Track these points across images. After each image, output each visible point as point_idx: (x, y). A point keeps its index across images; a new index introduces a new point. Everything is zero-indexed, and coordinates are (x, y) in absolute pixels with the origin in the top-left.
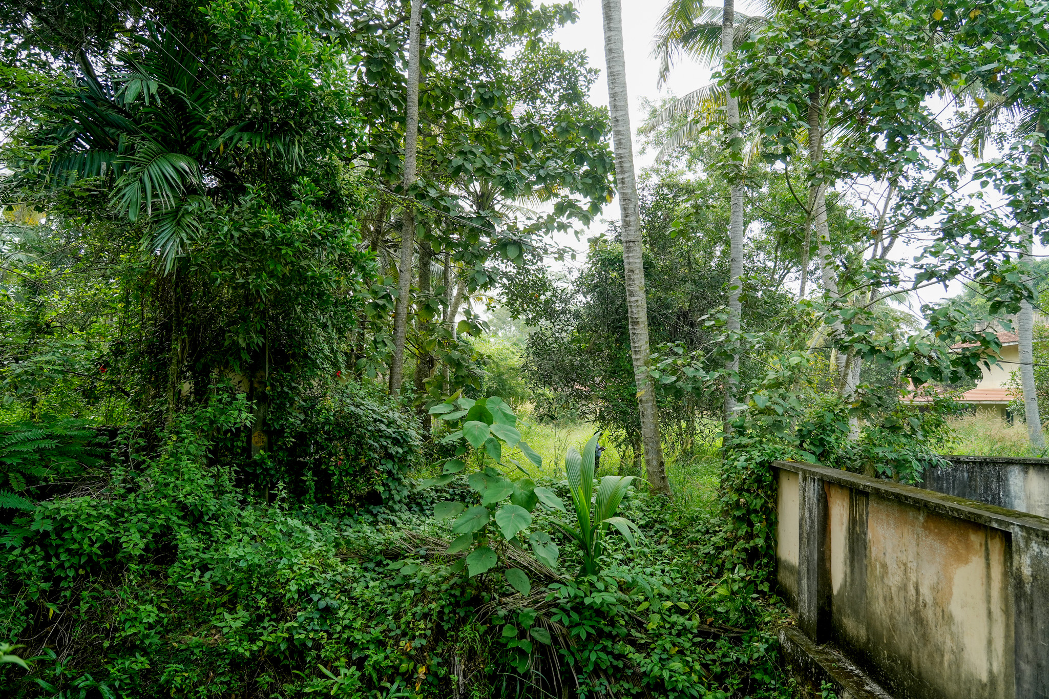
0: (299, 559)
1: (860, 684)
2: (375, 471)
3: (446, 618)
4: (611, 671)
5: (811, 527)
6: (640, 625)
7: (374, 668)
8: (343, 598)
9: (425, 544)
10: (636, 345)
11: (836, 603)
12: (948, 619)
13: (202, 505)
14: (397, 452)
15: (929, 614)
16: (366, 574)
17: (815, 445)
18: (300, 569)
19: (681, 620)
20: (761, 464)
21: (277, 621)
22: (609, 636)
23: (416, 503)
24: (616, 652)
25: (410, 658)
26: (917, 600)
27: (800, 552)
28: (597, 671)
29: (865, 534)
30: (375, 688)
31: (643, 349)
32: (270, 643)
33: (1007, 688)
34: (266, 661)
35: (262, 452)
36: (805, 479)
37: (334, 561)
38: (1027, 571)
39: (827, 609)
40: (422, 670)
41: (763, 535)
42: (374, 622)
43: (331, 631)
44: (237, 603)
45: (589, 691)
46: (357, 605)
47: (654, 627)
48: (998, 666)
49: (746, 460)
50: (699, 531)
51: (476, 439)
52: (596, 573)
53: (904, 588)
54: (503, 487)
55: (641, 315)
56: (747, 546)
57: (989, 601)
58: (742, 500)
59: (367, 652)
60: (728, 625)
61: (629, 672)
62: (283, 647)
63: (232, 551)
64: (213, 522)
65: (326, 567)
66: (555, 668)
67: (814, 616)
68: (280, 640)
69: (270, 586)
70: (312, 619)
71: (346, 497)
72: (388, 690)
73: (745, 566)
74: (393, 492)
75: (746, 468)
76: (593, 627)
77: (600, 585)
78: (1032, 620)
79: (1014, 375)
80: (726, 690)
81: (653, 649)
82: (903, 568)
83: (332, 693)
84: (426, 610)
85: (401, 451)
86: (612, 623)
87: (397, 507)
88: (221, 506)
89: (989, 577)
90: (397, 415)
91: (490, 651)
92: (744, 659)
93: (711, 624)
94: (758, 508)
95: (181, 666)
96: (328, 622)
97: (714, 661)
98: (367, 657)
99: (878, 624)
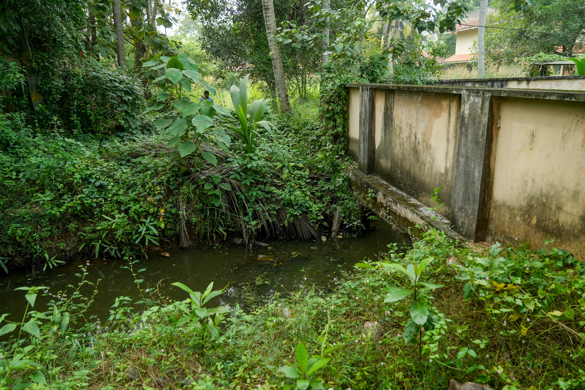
0: (77, 161)
1: (387, 188)
2: (117, 112)
3: (171, 183)
4: (264, 200)
5: (365, 116)
6: (278, 177)
7: (135, 213)
8: (110, 180)
9: (154, 148)
10: (268, 24)
11: (377, 153)
12: (428, 147)
13: (7, 137)
14: (129, 100)
15: (420, 147)
16: (121, 167)
17: (369, 75)
18: (79, 166)
19: (300, 172)
20: (340, 86)
21: (73, 195)
22: (262, 183)
23: (146, 129)
24: (266, 190)
25: (155, 206)
26: (415, 142)
27: (360, 130)
28: (257, 201)
29: (392, 114)
30: (137, 223)
31: (272, 26)
32: (70, 207)
33: (453, 173)
34: (71, 218)
35: (40, 105)
36: (363, 90)
37: (99, 161)
38: (467, 112)
39: (373, 157)
40: (162, 211)
41: (341, 126)
42: (131, 191)
43: (106, 197)
44: (44, 189)
45: (254, 211)
46: (118, 183)
47: (286, 177)
48: (449, 165)
49: (332, 85)
50: (308, 129)
51: (174, 78)
52: (253, 152)
53: (410, 137)
54: (194, 106)
55: (270, 3)
56: (333, 132)
57: (448, 134)
58: (330, 108)
59: (129, 206)
60: (324, 174)
61: (274, 199)
62: (79, 208)
63: (33, 160)
64: (17, 146)
65: (96, 164)
66: (235, 202)
67: (366, 161)
68: (76, 205)
69: (64, 178)
70: (93, 192)
71: (102, 129)
72: (145, 223)
73: (332, 143)
74: (131, 123)
75: (331, 90)
76: (253, 179)
77: (256, 158)
78: (467, 136)
79: (475, 42)
80: (323, 203)
81: (285, 187)
82: (409, 127)
83: (113, 227)
84: (159, 181)
85: (131, 98)
86: (264, 177)
87: (135, 132)
88: (20, 137)
89: (449, 121)
90: (125, 77)
91: (199, 197)
92: (332, 187)
93: (315, 174)
94: (339, 111)
95: (19, 225)
96: (103, 193)
97: (317, 191)
98: (130, 208)
99: (396, 158)
